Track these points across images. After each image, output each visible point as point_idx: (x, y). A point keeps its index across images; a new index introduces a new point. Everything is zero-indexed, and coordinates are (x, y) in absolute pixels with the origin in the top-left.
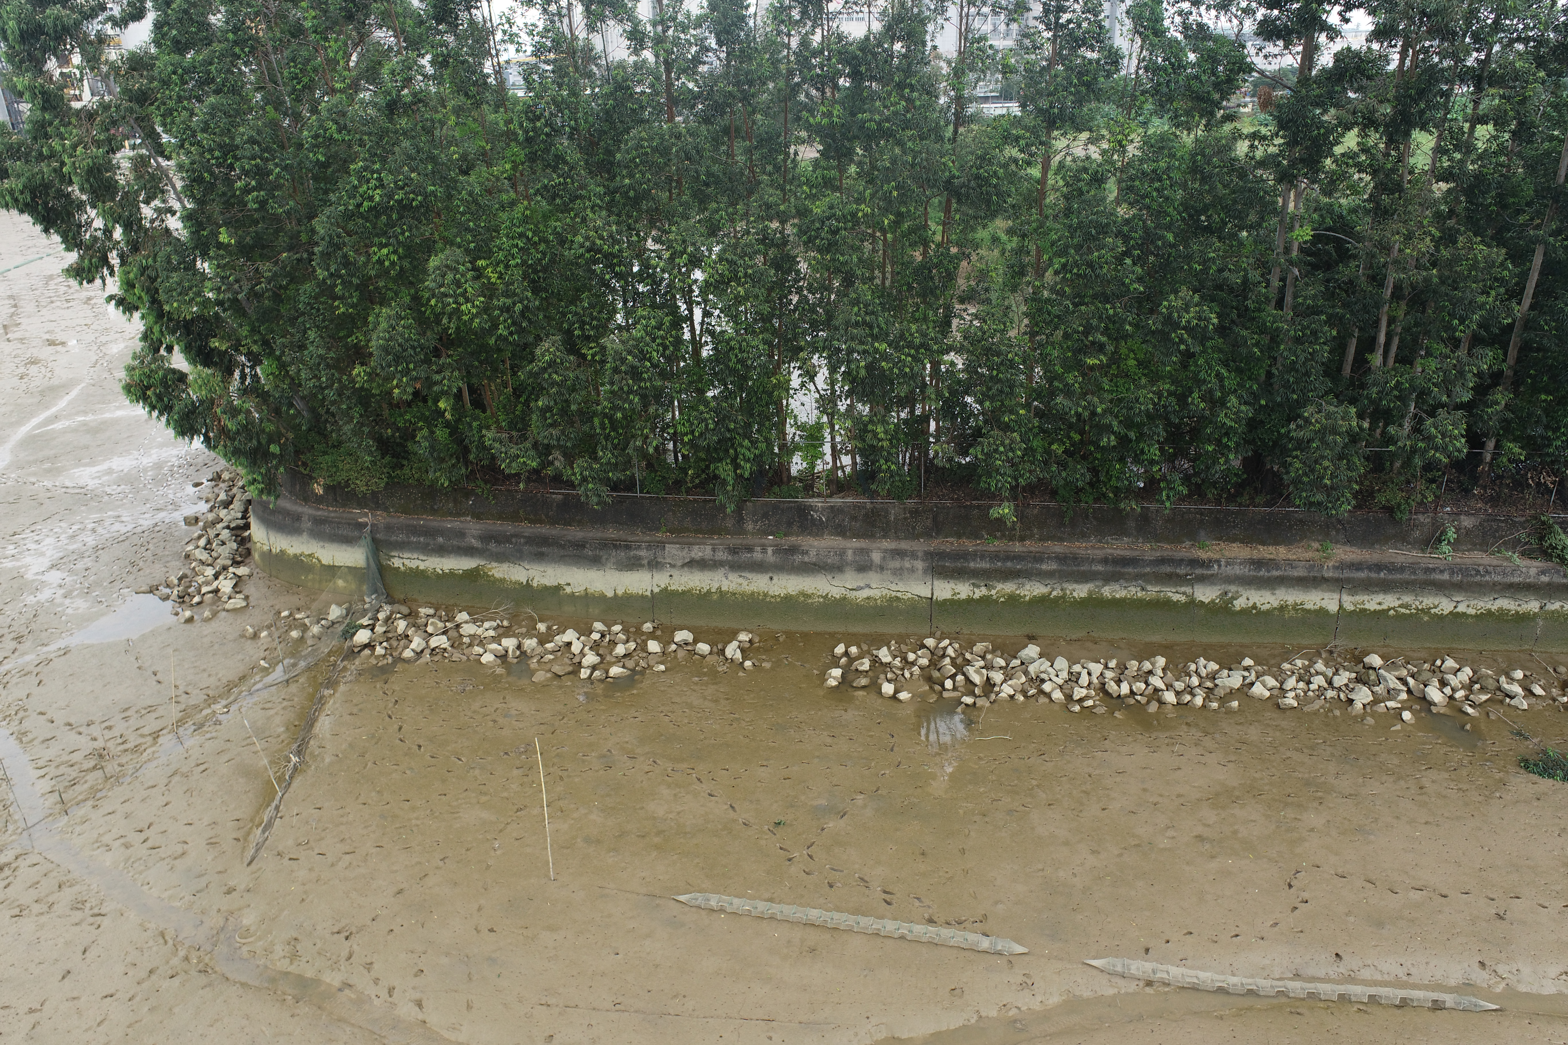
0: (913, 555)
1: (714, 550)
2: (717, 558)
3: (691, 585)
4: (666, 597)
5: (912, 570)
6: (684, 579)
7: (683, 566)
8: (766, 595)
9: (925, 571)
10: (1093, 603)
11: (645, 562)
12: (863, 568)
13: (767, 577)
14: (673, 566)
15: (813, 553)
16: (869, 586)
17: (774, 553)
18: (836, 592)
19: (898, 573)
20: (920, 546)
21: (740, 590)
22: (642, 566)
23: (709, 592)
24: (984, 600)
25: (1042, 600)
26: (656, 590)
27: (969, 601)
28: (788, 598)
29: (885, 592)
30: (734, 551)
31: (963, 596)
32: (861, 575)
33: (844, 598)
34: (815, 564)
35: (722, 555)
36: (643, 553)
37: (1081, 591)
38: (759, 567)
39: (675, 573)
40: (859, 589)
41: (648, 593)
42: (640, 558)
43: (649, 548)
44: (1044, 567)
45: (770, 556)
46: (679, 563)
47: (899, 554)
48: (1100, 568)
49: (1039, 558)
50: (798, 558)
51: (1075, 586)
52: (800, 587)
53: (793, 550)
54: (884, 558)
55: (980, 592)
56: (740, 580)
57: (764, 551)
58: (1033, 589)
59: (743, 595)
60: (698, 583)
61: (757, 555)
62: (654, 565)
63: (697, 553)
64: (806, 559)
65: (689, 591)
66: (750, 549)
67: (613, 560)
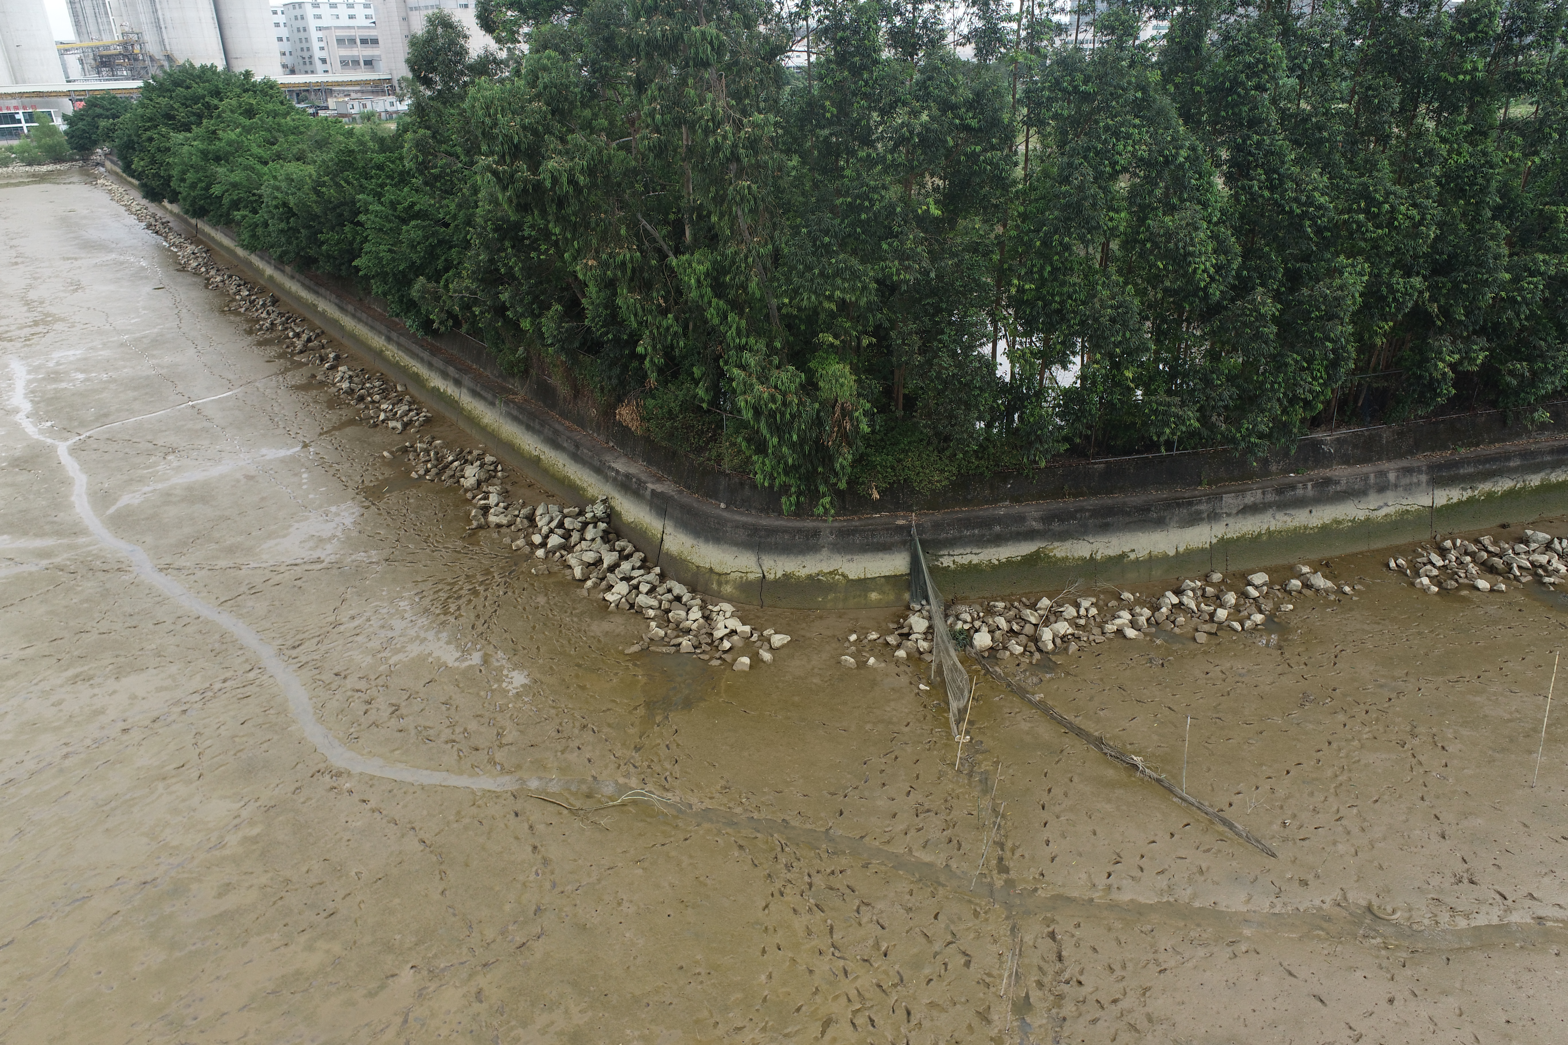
0: (1419, 471)
1: (1264, 493)
2: (1266, 500)
3: (1245, 530)
4: (1224, 546)
5: (1418, 484)
6: (1239, 526)
7: (1237, 514)
8: (1306, 528)
9: (1428, 483)
10: (1546, 488)
11: (1205, 515)
12: (1382, 489)
13: (1308, 510)
14: (1228, 515)
15: (1344, 481)
16: (1386, 505)
17: (1313, 487)
18: (1361, 515)
19: (1409, 489)
20: (1420, 460)
21: (1285, 527)
22: (1202, 519)
23: (1260, 534)
24: (1471, 500)
25: (1511, 494)
26: (1214, 541)
27: (1460, 503)
28: (1324, 528)
29: (1398, 507)
30: (1280, 491)
31: (1455, 500)
32: (1381, 496)
33: (1368, 519)
34: (1345, 492)
35: (1271, 497)
36: (1203, 507)
37: (1535, 480)
38: (1301, 503)
39: (1231, 521)
40: (1380, 508)
41: (1208, 546)
42: (1199, 513)
43: (1209, 501)
44: (1512, 464)
45: (1310, 491)
46: (1234, 512)
47: (1408, 471)
48: (1549, 458)
49: (1507, 457)
50: (1332, 489)
51: (1533, 477)
52: (1333, 516)
53: (1328, 481)
54: (1397, 477)
55: (1467, 494)
56: (1286, 518)
57: (1305, 487)
58: (1504, 485)
59: (1287, 531)
60: (1250, 528)
61: (1300, 492)
62: (1213, 517)
63: (1250, 499)
64: (1339, 488)
65: (1243, 536)
66: (1293, 487)
67: (1176, 518)
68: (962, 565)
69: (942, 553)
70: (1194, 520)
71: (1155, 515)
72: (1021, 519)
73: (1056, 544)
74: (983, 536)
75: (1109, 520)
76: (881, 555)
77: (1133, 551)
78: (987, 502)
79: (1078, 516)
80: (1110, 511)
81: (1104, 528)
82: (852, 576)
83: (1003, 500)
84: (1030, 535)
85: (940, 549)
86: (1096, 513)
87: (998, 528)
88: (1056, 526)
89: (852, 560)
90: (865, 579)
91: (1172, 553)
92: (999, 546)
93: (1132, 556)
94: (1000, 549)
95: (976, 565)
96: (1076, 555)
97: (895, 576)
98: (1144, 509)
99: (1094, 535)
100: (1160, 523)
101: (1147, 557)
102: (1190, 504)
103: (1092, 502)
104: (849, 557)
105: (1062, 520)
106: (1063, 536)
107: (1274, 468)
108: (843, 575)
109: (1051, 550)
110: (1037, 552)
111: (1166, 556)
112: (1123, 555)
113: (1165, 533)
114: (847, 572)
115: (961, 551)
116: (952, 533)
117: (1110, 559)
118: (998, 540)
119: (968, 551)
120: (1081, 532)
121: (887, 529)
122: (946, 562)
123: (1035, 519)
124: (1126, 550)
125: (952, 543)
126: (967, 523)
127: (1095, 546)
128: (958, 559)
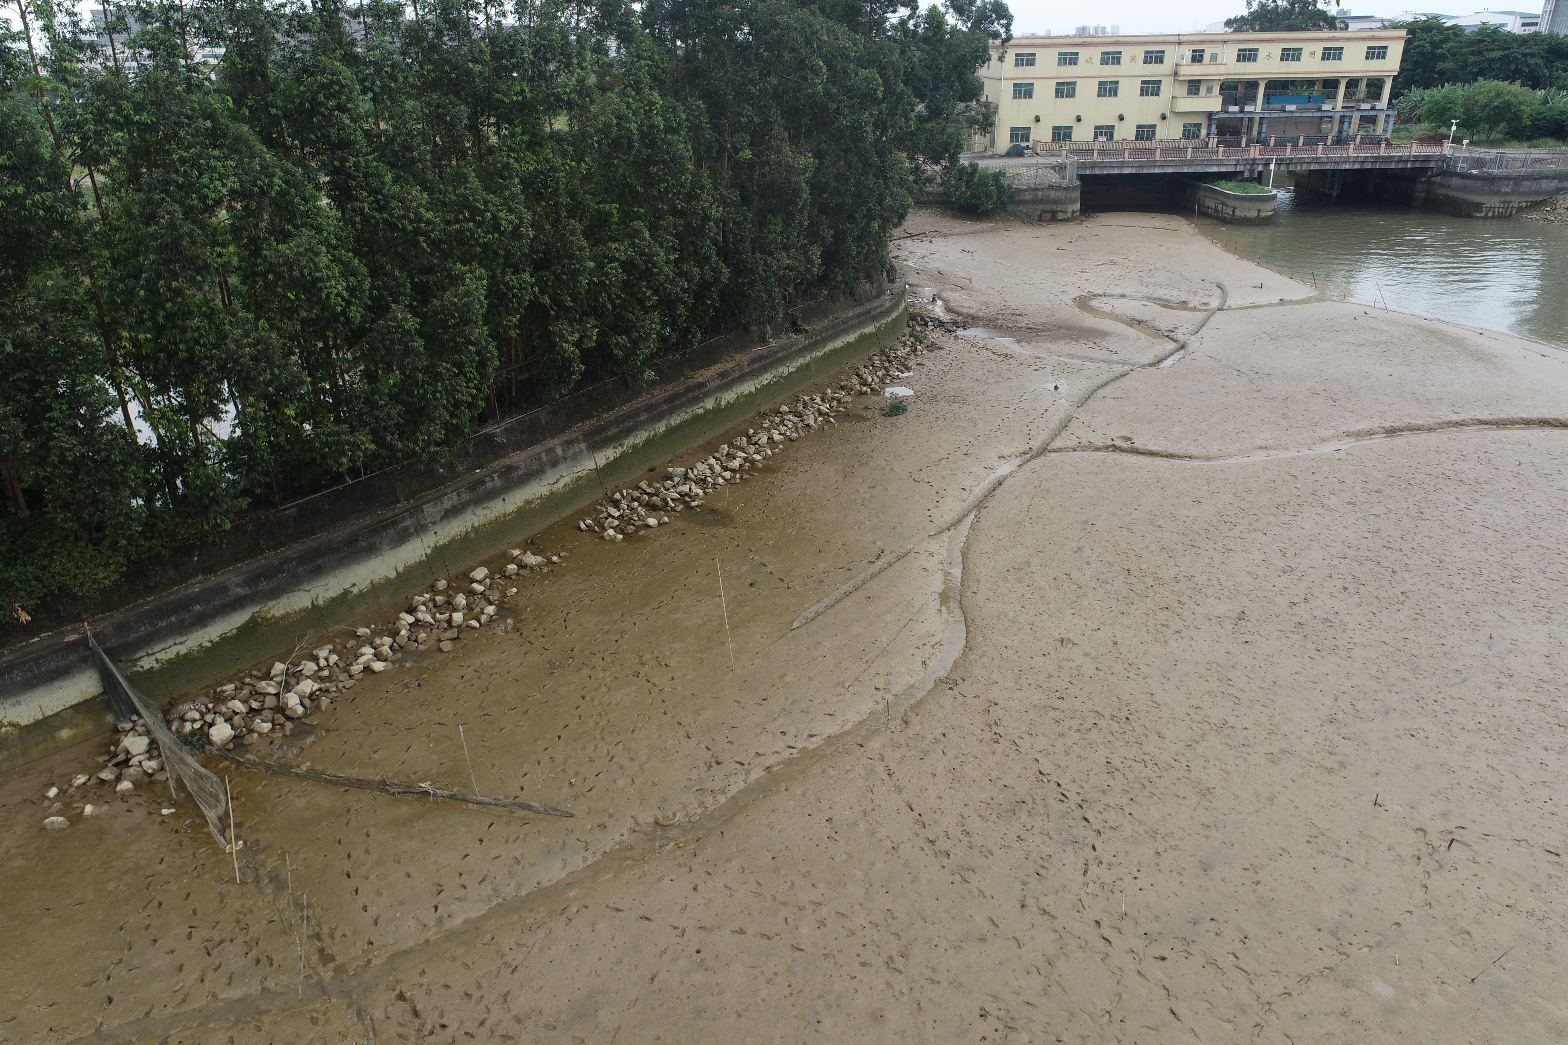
0: (579, 441)
1: (458, 494)
2: (463, 500)
3: (453, 533)
4: (440, 554)
5: (581, 452)
6: (446, 531)
7: (441, 520)
8: (505, 515)
9: (587, 449)
10: (671, 431)
11: (412, 530)
12: (555, 463)
13: (501, 499)
14: (434, 523)
15: (522, 466)
16: (562, 476)
17: (499, 477)
18: (546, 491)
19: (575, 458)
20: (575, 432)
21: (487, 520)
22: (411, 535)
23: (467, 533)
24: (623, 455)
25: (648, 442)
26: (429, 551)
27: (616, 460)
28: (519, 511)
29: (572, 475)
30: (472, 488)
31: (612, 458)
32: (555, 470)
33: (552, 493)
34: (526, 475)
35: (466, 496)
36: (408, 523)
37: (661, 427)
38: (493, 494)
39: (437, 528)
40: (558, 480)
41: (424, 558)
42: (406, 529)
43: (411, 516)
44: (642, 418)
45: (498, 482)
46: (438, 519)
47: (569, 443)
48: (665, 407)
49: (636, 413)
50: (515, 474)
51: (659, 424)
52: (523, 498)
53: (509, 469)
54: (563, 451)
55: (619, 451)
56: (485, 512)
57: (492, 480)
58: (641, 436)
59: (490, 523)
60: (457, 530)
61: (489, 485)
62: (421, 529)
63: (448, 503)
64: (520, 473)
65: (453, 539)
66: (482, 482)
67: (386, 541)
68: (169, 661)
69: (138, 655)
70: (403, 537)
71: (364, 544)
72: (222, 589)
73: (271, 604)
74: (183, 621)
75: (319, 562)
76: (57, 684)
77: (354, 585)
78: (175, 583)
79: (285, 567)
80: (318, 553)
81: (317, 572)
82: (24, 722)
83: (193, 575)
84: (238, 604)
85: (135, 652)
86: (302, 559)
87: (197, 608)
88: (264, 585)
89: (19, 703)
90: (46, 720)
91: (393, 575)
92: (206, 626)
93: (355, 591)
94: (208, 629)
95: (186, 655)
96: (297, 608)
97: (86, 701)
98: (352, 541)
99: (308, 583)
100: (372, 550)
101: (369, 587)
102: (395, 523)
103: (296, 549)
104: (13, 700)
105: (268, 577)
106: (276, 593)
107: (460, 469)
108: (11, 724)
109: (268, 612)
110: (253, 619)
111: (388, 581)
112: (346, 593)
113: (380, 558)
114: (15, 719)
115: (163, 645)
116: (143, 630)
117: (333, 600)
118: (202, 621)
119: (171, 642)
120: (294, 583)
121: (56, 652)
122: (147, 664)
123: (238, 585)
124: (347, 586)
125: (147, 641)
126: (159, 613)
127: (313, 593)
128: (159, 656)
